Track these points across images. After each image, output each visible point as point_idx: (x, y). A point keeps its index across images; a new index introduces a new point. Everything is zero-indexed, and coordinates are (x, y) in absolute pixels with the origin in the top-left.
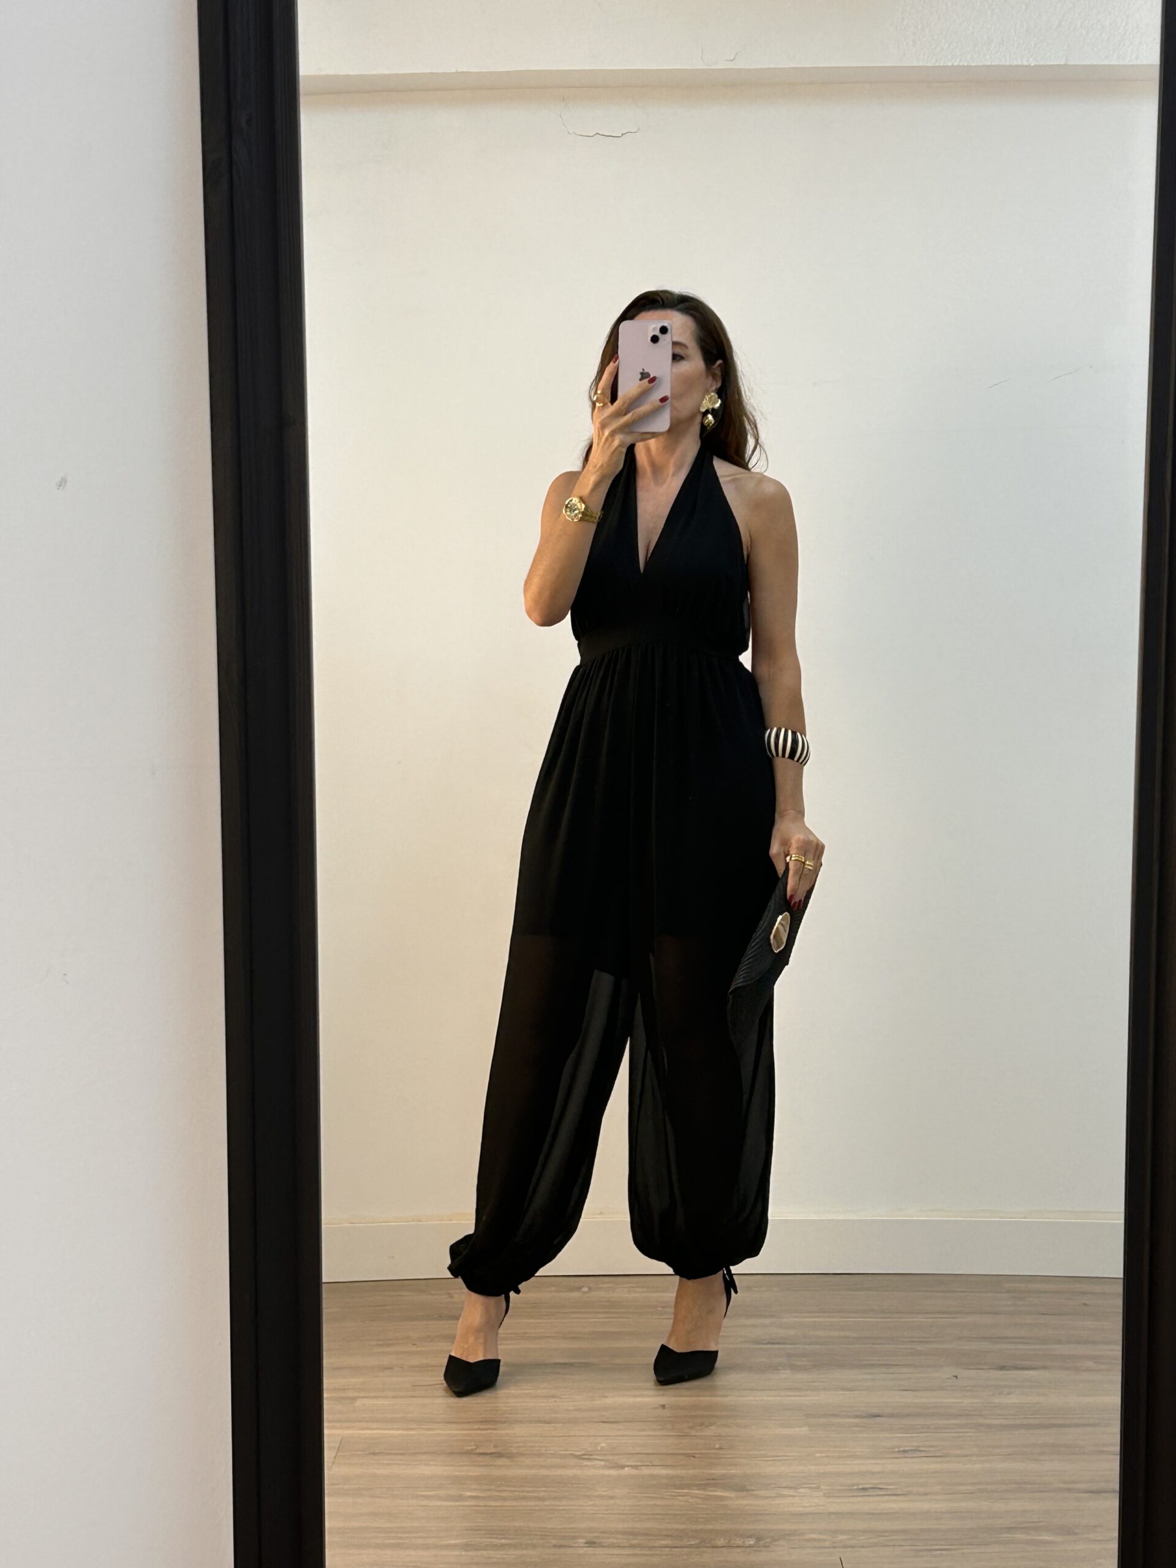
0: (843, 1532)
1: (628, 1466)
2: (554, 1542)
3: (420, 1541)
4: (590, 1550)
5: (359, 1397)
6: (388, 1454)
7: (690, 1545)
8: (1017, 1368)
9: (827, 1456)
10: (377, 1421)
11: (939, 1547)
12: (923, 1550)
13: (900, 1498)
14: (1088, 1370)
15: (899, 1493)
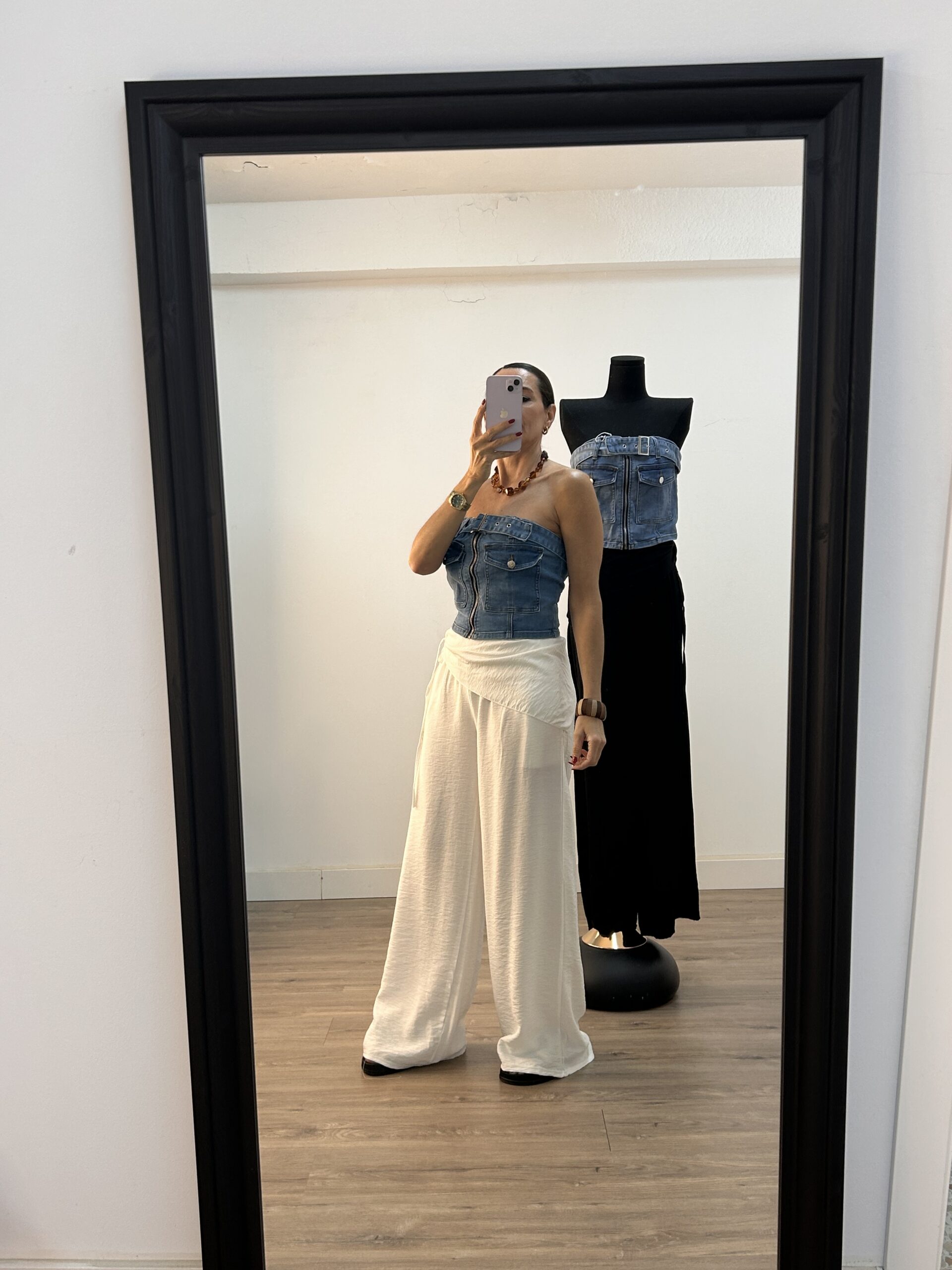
0: (603, 1089)
1: (485, 1037)
2: (442, 1099)
3: (367, 1100)
4: (462, 1105)
5: (346, 985)
6: (358, 1030)
7: (518, 1100)
8: (694, 959)
9: (595, 1029)
10: (351, 1005)
11: (657, 1101)
12: (648, 1103)
13: (635, 1061)
14: (731, 959)
15: (634, 1057)
